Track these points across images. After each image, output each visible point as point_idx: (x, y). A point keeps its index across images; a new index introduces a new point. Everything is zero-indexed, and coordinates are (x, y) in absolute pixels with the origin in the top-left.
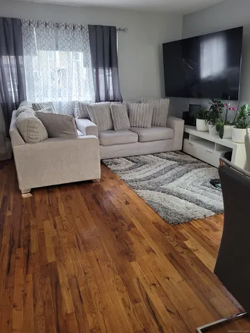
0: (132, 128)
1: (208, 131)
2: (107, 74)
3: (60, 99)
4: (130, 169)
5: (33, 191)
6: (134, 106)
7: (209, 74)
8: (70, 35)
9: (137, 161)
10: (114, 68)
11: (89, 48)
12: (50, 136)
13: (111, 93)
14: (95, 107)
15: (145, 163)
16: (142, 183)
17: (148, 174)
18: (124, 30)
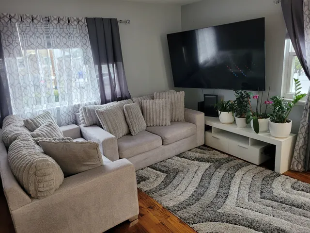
0: (151, 129)
1: (234, 123)
3: (57, 105)
4: (165, 184)
6: (147, 103)
8: (65, 30)
11: (88, 43)
13: (118, 90)
15: (177, 172)
18: (125, 22)
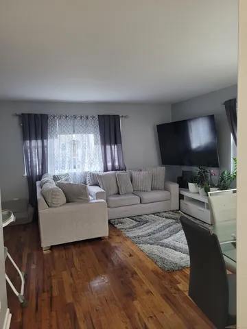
0: (135, 192)
1: (198, 193)
2: (113, 149)
3: (75, 171)
4: (134, 227)
5: (52, 248)
6: (135, 174)
7: (198, 145)
8: (84, 123)
9: (140, 220)
10: (119, 145)
11: (98, 131)
12: (68, 202)
13: (117, 164)
14: (104, 176)
15: (146, 222)
16: (144, 239)
17: (149, 231)
18: (126, 117)
